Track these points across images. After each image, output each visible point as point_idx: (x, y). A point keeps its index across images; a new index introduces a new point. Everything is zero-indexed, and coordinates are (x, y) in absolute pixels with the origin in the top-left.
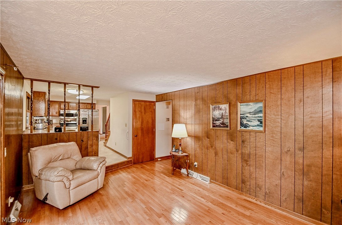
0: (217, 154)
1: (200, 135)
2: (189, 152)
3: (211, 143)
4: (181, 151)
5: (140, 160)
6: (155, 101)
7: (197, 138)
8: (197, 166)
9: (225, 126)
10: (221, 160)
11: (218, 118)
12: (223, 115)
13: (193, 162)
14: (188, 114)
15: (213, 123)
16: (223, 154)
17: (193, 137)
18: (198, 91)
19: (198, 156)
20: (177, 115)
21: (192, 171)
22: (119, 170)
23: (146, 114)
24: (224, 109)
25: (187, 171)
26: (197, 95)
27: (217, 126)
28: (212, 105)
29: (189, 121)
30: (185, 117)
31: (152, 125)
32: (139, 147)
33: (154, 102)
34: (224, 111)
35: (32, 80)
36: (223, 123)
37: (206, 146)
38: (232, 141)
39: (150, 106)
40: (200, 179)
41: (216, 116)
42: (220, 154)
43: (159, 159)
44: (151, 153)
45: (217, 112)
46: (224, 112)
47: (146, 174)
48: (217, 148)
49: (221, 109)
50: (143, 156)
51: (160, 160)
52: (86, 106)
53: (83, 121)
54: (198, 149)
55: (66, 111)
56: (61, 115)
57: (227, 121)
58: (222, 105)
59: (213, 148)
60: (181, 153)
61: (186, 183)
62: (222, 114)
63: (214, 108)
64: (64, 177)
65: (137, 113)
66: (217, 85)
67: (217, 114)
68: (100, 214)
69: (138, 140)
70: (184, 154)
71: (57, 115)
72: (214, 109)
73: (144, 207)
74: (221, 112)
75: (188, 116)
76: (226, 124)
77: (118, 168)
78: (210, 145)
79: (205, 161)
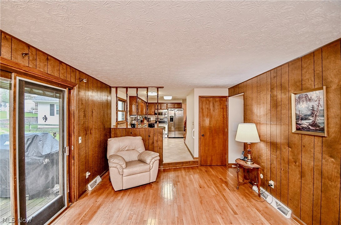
0: (305, 176)
1: (278, 141)
2: (263, 164)
3: (294, 155)
4: (250, 161)
5: (209, 163)
6: (228, 95)
7: (274, 145)
8: (273, 187)
9: (318, 130)
10: (311, 186)
11: (306, 115)
12: (314, 110)
13: (269, 179)
14: (262, 109)
15: (297, 124)
16: (315, 178)
17: (268, 142)
18: (275, 75)
19: (275, 172)
20: (250, 112)
21: (266, 192)
22: (183, 169)
23: (215, 112)
24: (316, 99)
25: (259, 190)
26: (273, 81)
27: (303, 129)
28: (295, 94)
29: (263, 120)
30: (258, 114)
31: (224, 123)
32: (207, 148)
33: (225, 97)
34: (317, 103)
35: (117, 88)
36: (314, 124)
37: (286, 160)
38: (331, 157)
39: (221, 102)
40: (276, 208)
41: (302, 111)
42: (309, 177)
43: (233, 166)
44: (223, 157)
45: (303, 106)
46: (315, 104)
47: (205, 180)
48: (304, 166)
49: (310, 100)
50: (212, 159)
51: (234, 168)
52: (174, 105)
53: (171, 119)
54: (275, 162)
55: (159, 110)
56: (155, 114)
57: (320, 120)
58: (311, 93)
59: (297, 164)
60: (250, 163)
61: (248, 206)
62: (313, 108)
63: (299, 98)
64: (117, 164)
65: (204, 110)
66: (303, 60)
67: (304, 108)
68: (137, 206)
69: (206, 139)
70: (256, 166)
71: (153, 114)
72: (298, 101)
73: (176, 216)
74: (311, 104)
75: (262, 113)
76: (319, 126)
77: (182, 166)
78: (293, 158)
79: (284, 182)
